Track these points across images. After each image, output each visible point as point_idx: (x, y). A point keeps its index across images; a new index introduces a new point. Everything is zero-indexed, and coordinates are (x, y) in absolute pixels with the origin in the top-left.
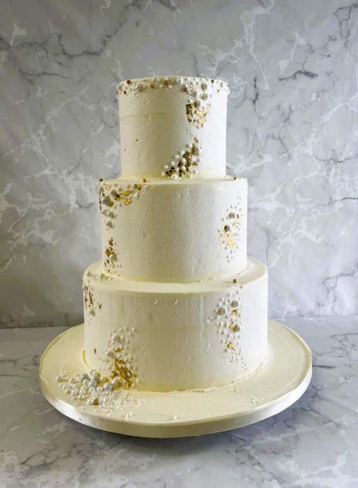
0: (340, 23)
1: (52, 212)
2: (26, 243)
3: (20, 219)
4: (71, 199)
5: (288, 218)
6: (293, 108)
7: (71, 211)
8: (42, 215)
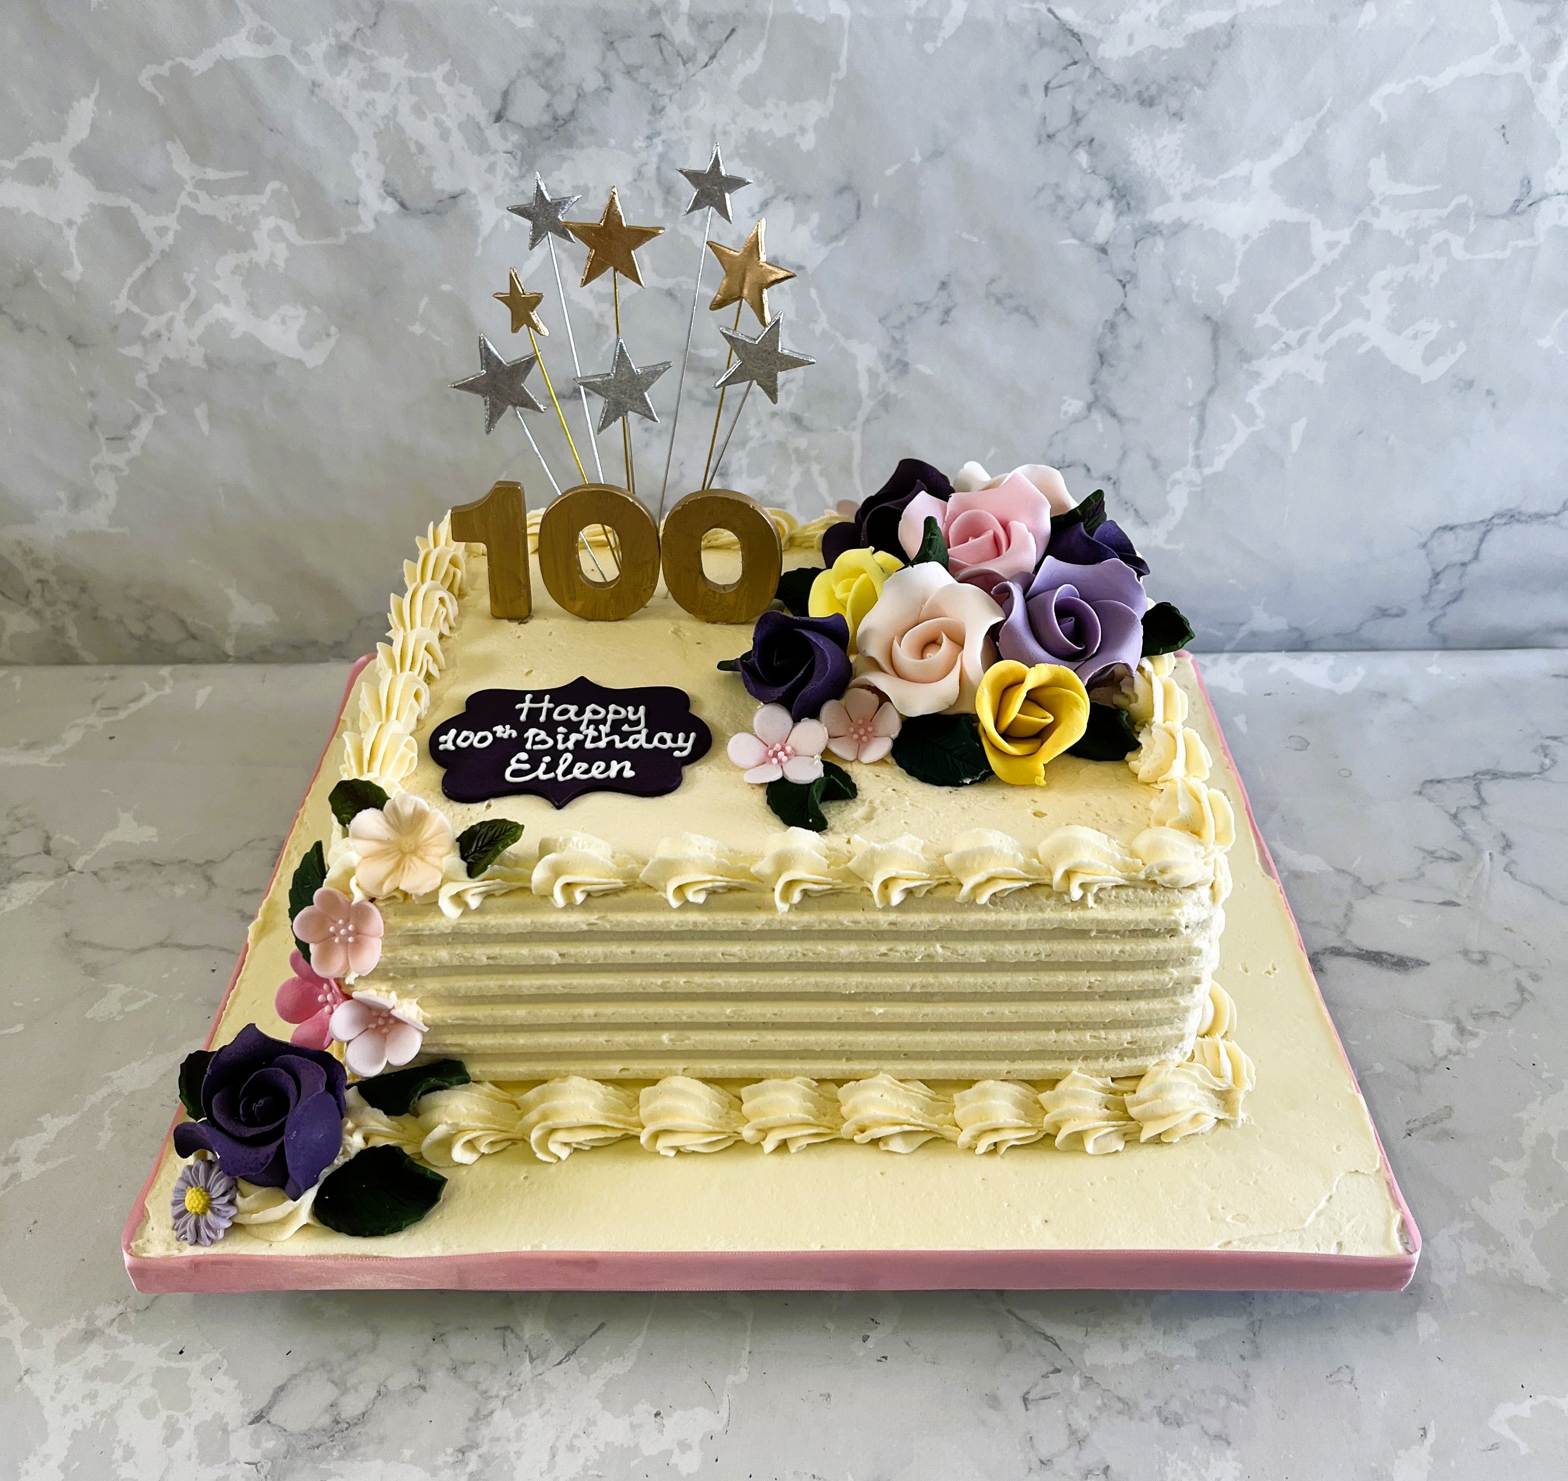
1: (289, 229)
2: (196, 357)
3: (154, 257)
4: (360, 173)
5: (1315, 270)
7: (368, 226)
8: (244, 243)
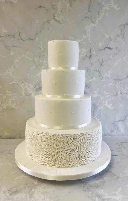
0: (121, 30)
6: (104, 61)
